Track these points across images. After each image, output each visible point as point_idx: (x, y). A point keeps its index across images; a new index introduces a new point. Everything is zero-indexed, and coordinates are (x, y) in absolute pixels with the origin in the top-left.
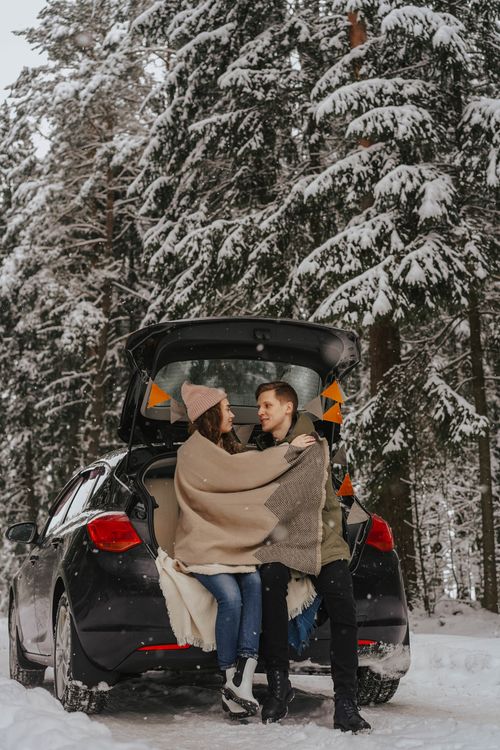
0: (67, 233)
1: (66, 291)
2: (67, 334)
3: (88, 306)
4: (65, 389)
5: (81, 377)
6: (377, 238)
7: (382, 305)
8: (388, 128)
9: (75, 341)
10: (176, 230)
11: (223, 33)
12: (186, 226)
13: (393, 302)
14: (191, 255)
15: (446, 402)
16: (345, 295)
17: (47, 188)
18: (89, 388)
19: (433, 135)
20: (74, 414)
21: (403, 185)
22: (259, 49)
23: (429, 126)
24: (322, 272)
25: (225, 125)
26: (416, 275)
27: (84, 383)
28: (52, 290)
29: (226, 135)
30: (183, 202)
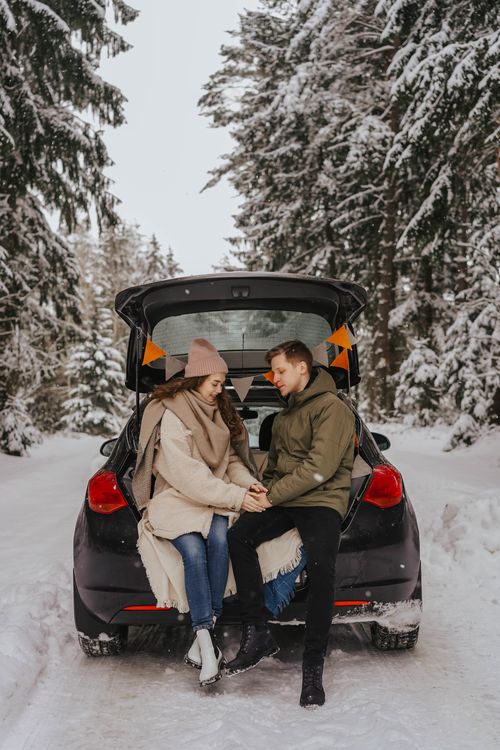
0: (351, 44)
1: (352, 106)
2: (353, 151)
3: (374, 121)
4: (358, 205)
5: (375, 192)
9: (361, 159)
10: (418, 53)
12: (428, 48)
14: (422, 85)
18: (381, 204)
27: (377, 199)
28: (336, 106)
30: (428, 21)
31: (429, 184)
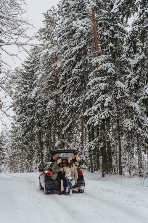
2: (47, 108)
3: (51, 100)
4: (47, 119)
5: (51, 116)
6: (97, 109)
7: (97, 123)
8: (100, 88)
9: (49, 109)
10: (66, 97)
11: (73, 59)
13: (99, 122)
14: (68, 105)
15: (110, 139)
16: (91, 120)
17: (42, 73)
18: (53, 119)
19: (108, 89)
20: (50, 125)
21: (102, 99)
22: (80, 64)
23: (108, 87)
24: (88, 115)
25: (74, 80)
26: (103, 117)
29: (74, 82)
30: (68, 90)
31: (68, 122)
